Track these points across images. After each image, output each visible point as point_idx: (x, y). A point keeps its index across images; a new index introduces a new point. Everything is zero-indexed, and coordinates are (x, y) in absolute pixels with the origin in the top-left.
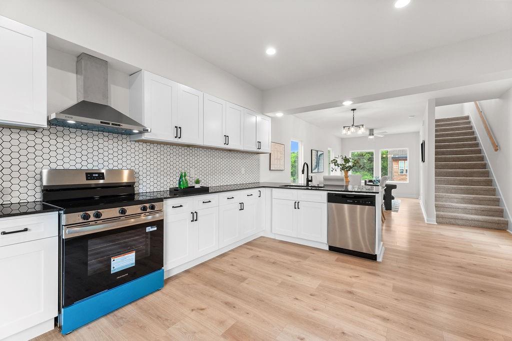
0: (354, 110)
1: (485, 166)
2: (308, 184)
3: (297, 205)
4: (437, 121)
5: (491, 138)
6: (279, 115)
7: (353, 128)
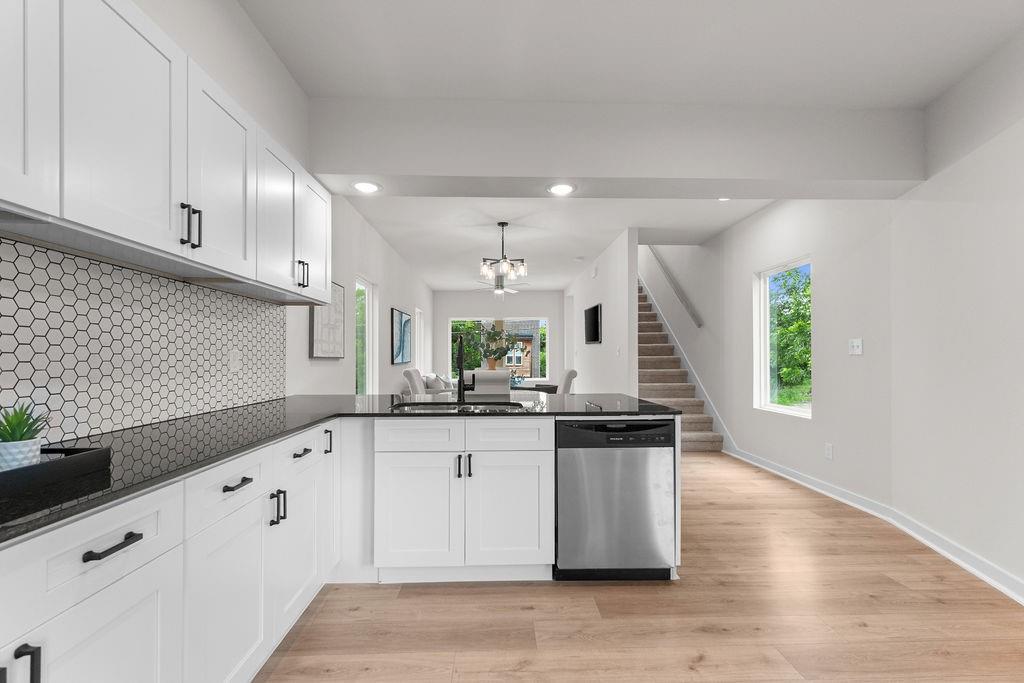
0: (503, 224)
2: (461, 395)
3: (464, 466)
6: (366, 188)
7: (505, 264)
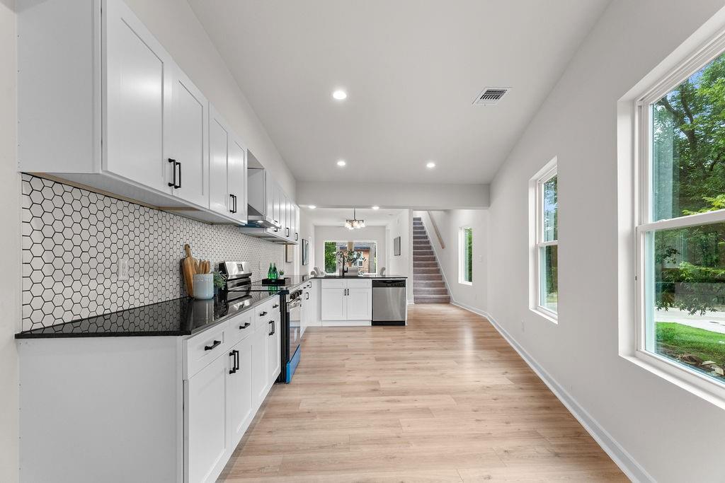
1: (434, 259)
4: (414, 219)
5: (439, 238)
